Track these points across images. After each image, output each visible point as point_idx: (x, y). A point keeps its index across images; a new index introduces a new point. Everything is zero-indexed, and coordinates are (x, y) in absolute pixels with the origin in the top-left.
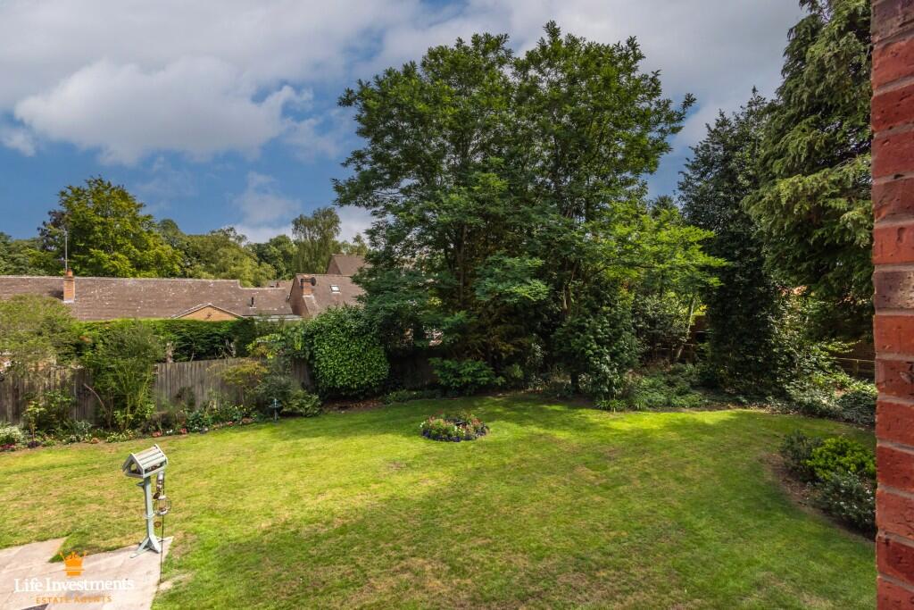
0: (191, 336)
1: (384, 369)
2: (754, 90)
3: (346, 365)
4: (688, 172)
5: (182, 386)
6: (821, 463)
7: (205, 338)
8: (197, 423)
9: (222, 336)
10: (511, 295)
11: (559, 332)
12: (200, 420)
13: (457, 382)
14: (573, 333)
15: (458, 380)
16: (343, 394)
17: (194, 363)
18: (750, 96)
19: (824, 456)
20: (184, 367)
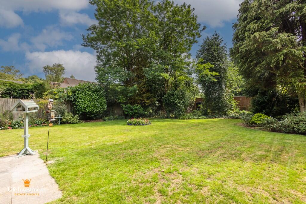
0: (12, 88)
1: (105, 107)
2: (215, 32)
3: (91, 103)
4: (198, 53)
5: (6, 109)
6: (256, 119)
7: (19, 90)
8: (18, 125)
9: (28, 90)
10: (160, 76)
11: (166, 96)
12: (19, 124)
13: (131, 113)
14: (170, 97)
15: (132, 112)
16: (88, 116)
17: (13, 99)
18: (214, 33)
19: (256, 118)
20: (8, 101)
